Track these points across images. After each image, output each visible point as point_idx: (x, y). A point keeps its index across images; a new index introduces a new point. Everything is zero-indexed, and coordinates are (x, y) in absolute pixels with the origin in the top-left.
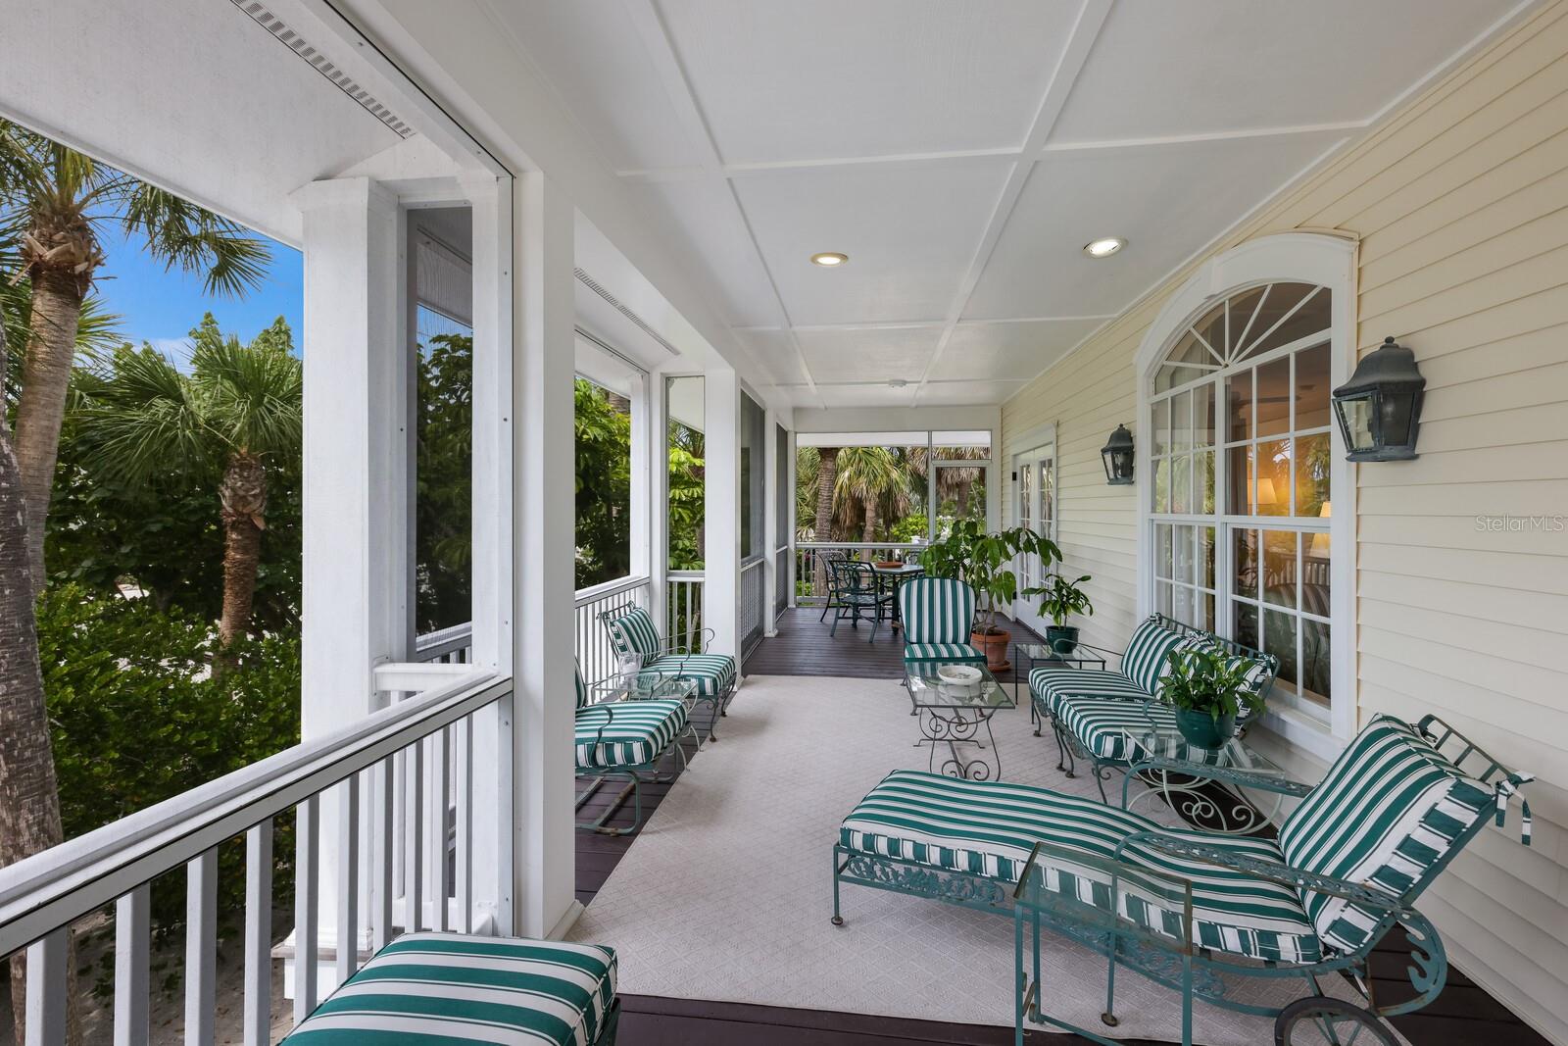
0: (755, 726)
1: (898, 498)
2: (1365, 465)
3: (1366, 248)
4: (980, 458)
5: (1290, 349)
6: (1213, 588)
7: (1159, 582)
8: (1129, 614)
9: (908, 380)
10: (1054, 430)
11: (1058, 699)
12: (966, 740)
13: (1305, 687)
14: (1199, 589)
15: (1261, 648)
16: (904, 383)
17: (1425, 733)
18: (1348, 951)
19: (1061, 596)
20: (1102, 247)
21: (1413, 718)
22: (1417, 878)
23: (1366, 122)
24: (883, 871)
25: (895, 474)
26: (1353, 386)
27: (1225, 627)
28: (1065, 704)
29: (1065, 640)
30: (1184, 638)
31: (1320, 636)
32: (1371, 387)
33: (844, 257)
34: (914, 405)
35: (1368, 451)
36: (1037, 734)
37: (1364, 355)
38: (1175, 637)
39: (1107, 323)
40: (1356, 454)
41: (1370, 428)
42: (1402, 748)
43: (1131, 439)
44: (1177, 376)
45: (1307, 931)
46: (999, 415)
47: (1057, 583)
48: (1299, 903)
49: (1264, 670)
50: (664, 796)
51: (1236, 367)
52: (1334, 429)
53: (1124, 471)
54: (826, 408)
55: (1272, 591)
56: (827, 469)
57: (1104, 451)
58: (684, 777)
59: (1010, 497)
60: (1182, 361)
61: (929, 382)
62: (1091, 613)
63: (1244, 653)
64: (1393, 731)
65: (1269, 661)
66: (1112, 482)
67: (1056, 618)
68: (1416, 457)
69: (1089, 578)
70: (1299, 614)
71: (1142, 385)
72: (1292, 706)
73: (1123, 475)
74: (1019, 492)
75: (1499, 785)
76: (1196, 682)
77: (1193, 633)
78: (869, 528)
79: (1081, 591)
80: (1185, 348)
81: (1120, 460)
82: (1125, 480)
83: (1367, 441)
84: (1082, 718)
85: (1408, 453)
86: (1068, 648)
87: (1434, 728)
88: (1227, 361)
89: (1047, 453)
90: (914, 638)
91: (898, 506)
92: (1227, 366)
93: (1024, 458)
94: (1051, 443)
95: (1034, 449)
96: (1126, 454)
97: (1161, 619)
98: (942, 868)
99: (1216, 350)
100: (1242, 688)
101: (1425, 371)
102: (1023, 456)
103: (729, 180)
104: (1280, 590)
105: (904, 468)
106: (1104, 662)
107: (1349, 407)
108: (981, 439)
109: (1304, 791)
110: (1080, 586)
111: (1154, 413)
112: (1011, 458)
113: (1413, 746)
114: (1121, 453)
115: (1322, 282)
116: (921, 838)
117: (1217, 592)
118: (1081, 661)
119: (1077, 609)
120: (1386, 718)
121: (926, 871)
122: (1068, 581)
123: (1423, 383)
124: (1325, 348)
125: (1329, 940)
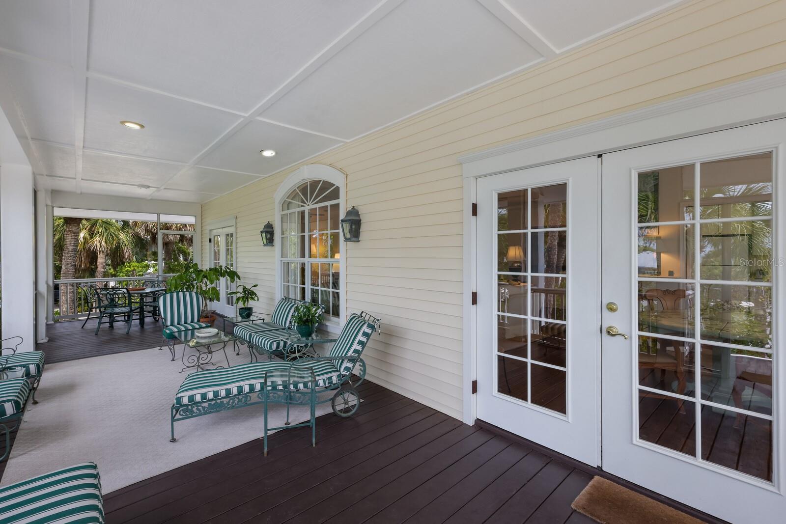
0: (67, 389)
1: (125, 251)
2: (348, 242)
3: (348, 177)
4: (181, 229)
5: (328, 203)
6: (304, 285)
7: (284, 285)
8: (272, 299)
9: (151, 186)
10: (235, 220)
11: (250, 335)
12: (206, 363)
13: (332, 314)
14: (299, 286)
15: (320, 303)
16: (149, 187)
17: (361, 316)
18: (347, 374)
19: (245, 294)
20: (268, 153)
21: (359, 313)
22: (361, 350)
23: (348, 141)
24: (198, 409)
25: (122, 236)
26: (346, 219)
27: (308, 297)
28: (254, 336)
29: (247, 313)
30: (295, 304)
31: (337, 296)
32: (349, 220)
33: (142, 126)
34: (150, 198)
35: (349, 239)
36: (238, 354)
37: (348, 210)
38: (292, 304)
39: (261, 178)
40: (346, 240)
41: (349, 232)
42: (358, 320)
43: (272, 228)
44: (290, 205)
45: (338, 373)
46: (201, 209)
47: (244, 289)
48: (336, 368)
49: (322, 310)
50: (15, 438)
51: (312, 206)
52: (341, 231)
53: (270, 241)
54: (81, 193)
55: (323, 285)
56: (73, 231)
57: (262, 232)
58: (23, 425)
59: (208, 251)
60: (292, 200)
61: (165, 189)
62: (258, 300)
63: (315, 305)
64: (356, 316)
65: (323, 307)
66: (265, 245)
67: (244, 304)
68: (359, 241)
69: (257, 285)
70: (331, 290)
71: (277, 207)
72: (329, 320)
73: (269, 242)
74: (213, 248)
75: (375, 322)
76: (305, 315)
77: (298, 302)
78: (100, 269)
79: (254, 291)
80: (293, 195)
81: (269, 236)
82: (270, 244)
83: (348, 236)
84: (262, 339)
85: (357, 240)
86: (249, 315)
87: (364, 315)
88: (309, 203)
89: (231, 230)
90: (169, 323)
91: (124, 255)
92: (309, 205)
93: (215, 232)
94: (233, 226)
95: (222, 228)
96: (271, 234)
97: (286, 299)
98: (226, 397)
99: (304, 198)
100: (317, 315)
101: (361, 217)
102: (214, 231)
103: (87, 78)
104: (325, 284)
105: (128, 232)
106: (264, 319)
107: (344, 225)
108: (190, 220)
109: (335, 341)
110: (253, 289)
111: (282, 218)
112: (208, 232)
113: (359, 319)
114: (269, 232)
115: (337, 184)
116: (216, 389)
117: (306, 286)
118: (252, 321)
119: (253, 299)
120: (354, 314)
121: (219, 401)
122: (248, 287)
123: (360, 220)
124: (338, 205)
125: (344, 373)
